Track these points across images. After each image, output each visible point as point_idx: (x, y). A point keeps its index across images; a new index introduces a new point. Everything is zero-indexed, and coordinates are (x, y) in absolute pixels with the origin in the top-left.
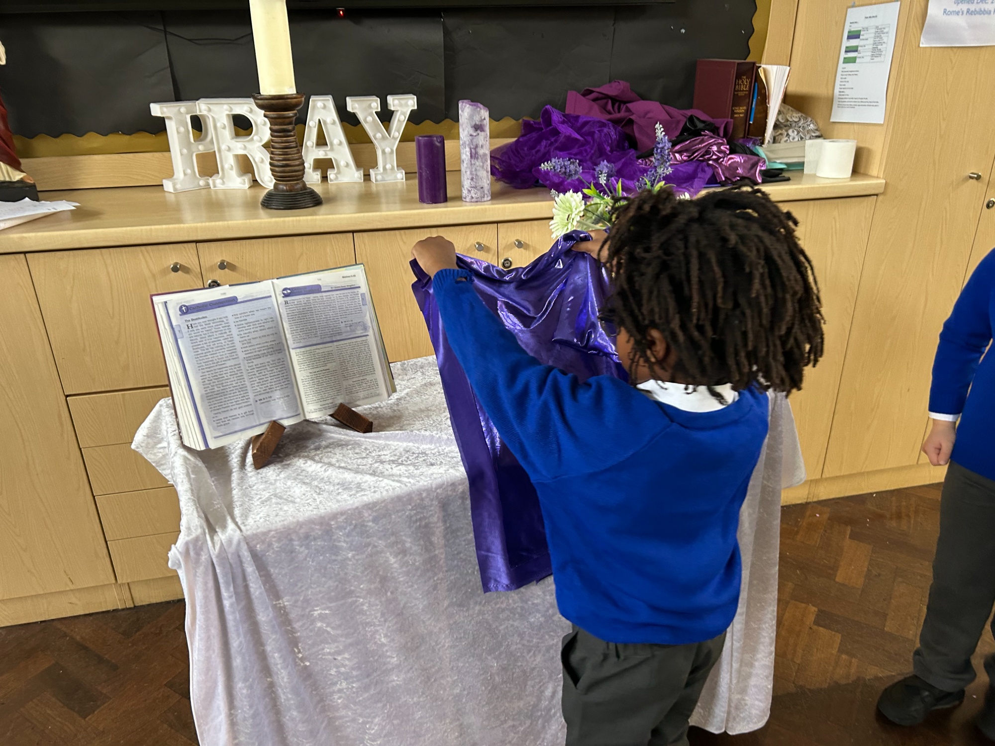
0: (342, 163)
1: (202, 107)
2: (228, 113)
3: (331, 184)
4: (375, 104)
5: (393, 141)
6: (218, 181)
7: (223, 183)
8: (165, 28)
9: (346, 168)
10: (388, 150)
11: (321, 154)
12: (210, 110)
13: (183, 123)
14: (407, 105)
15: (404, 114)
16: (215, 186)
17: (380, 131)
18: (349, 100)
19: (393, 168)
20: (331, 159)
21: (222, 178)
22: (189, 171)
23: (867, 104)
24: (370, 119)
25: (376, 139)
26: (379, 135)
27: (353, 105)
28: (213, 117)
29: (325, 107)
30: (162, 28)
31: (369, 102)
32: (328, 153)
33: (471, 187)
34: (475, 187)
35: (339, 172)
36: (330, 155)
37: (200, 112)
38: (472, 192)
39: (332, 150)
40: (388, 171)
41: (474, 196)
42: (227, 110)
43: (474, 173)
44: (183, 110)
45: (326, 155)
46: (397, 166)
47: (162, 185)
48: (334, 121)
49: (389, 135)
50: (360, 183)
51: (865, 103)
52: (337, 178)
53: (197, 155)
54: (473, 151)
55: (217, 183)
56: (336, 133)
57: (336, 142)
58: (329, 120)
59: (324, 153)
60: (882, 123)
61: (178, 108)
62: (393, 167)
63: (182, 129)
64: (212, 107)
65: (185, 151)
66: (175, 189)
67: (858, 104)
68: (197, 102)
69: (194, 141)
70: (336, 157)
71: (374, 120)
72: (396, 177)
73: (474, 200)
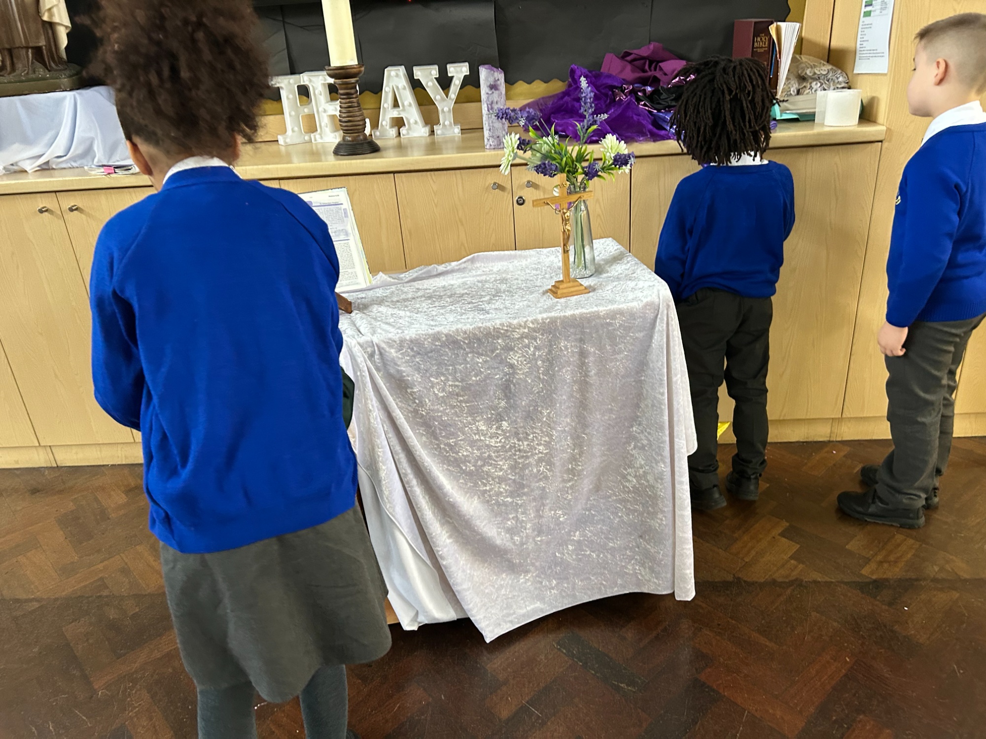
0: (412, 121)
1: (305, 78)
2: (323, 82)
3: (404, 138)
4: (434, 71)
5: (450, 101)
6: (318, 137)
7: (322, 138)
8: (283, 18)
9: (415, 125)
10: (446, 109)
11: (395, 113)
12: (310, 81)
13: (291, 91)
14: (461, 72)
15: (459, 79)
16: (315, 140)
17: (439, 94)
18: (415, 68)
19: (450, 125)
20: (402, 118)
21: (320, 134)
22: (296, 129)
23: (877, 55)
24: (430, 84)
25: (436, 100)
26: (438, 97)
27: (419, 73)
28: (313, 86)
29: (397, 76)
30: (281, 19)
31: (430, 70)
32: (401, 112)
33: (490, 137)
34: (493, 137)
35: (410, 129)
36: (403, 115)
37: (304, 82)
38: (490, 140)
39: (404, 110)
40: (448, 127)
41: (492, 143)
42: (322, 80)
43: (491, 125)
44: (292, 81)
45: (399, 114)
46: (454, 123)
47: (278, 141)
48: (404, 86)
49: (447, 97)
50: (426, 137)
51: (875, 54)
52: (408, 134)
53: (302, 116)
54: (490, 106)
55: (316, 137)
56: (407, 97)
57: (406, 103)
58: (400, 86)
59: (397, 113)
60: (886, 72)
61: (287, 80)
62: (450, 123)
63: (291, 96)
64: (313, 79)
65: (293, 113)
66: (285, 142)
67: (871, 55)
68: (301, 75)
69: (301, 105)
70: (406, 116)
71: (434, 84)
72: (454, 132)
73: (492, 147)
